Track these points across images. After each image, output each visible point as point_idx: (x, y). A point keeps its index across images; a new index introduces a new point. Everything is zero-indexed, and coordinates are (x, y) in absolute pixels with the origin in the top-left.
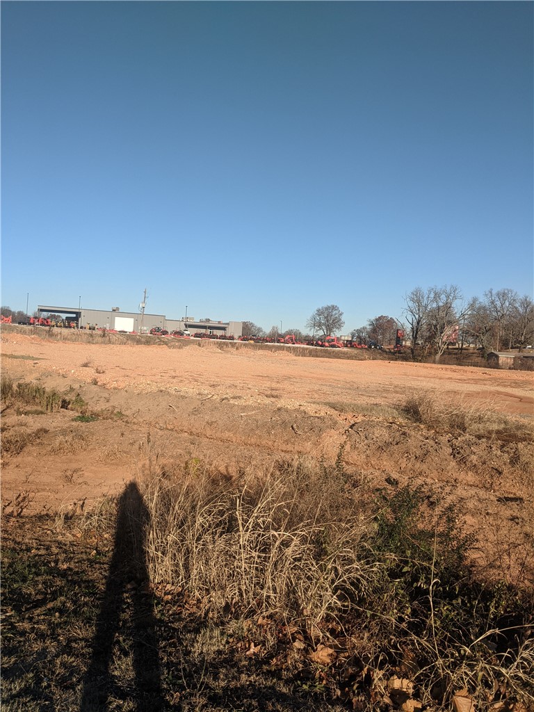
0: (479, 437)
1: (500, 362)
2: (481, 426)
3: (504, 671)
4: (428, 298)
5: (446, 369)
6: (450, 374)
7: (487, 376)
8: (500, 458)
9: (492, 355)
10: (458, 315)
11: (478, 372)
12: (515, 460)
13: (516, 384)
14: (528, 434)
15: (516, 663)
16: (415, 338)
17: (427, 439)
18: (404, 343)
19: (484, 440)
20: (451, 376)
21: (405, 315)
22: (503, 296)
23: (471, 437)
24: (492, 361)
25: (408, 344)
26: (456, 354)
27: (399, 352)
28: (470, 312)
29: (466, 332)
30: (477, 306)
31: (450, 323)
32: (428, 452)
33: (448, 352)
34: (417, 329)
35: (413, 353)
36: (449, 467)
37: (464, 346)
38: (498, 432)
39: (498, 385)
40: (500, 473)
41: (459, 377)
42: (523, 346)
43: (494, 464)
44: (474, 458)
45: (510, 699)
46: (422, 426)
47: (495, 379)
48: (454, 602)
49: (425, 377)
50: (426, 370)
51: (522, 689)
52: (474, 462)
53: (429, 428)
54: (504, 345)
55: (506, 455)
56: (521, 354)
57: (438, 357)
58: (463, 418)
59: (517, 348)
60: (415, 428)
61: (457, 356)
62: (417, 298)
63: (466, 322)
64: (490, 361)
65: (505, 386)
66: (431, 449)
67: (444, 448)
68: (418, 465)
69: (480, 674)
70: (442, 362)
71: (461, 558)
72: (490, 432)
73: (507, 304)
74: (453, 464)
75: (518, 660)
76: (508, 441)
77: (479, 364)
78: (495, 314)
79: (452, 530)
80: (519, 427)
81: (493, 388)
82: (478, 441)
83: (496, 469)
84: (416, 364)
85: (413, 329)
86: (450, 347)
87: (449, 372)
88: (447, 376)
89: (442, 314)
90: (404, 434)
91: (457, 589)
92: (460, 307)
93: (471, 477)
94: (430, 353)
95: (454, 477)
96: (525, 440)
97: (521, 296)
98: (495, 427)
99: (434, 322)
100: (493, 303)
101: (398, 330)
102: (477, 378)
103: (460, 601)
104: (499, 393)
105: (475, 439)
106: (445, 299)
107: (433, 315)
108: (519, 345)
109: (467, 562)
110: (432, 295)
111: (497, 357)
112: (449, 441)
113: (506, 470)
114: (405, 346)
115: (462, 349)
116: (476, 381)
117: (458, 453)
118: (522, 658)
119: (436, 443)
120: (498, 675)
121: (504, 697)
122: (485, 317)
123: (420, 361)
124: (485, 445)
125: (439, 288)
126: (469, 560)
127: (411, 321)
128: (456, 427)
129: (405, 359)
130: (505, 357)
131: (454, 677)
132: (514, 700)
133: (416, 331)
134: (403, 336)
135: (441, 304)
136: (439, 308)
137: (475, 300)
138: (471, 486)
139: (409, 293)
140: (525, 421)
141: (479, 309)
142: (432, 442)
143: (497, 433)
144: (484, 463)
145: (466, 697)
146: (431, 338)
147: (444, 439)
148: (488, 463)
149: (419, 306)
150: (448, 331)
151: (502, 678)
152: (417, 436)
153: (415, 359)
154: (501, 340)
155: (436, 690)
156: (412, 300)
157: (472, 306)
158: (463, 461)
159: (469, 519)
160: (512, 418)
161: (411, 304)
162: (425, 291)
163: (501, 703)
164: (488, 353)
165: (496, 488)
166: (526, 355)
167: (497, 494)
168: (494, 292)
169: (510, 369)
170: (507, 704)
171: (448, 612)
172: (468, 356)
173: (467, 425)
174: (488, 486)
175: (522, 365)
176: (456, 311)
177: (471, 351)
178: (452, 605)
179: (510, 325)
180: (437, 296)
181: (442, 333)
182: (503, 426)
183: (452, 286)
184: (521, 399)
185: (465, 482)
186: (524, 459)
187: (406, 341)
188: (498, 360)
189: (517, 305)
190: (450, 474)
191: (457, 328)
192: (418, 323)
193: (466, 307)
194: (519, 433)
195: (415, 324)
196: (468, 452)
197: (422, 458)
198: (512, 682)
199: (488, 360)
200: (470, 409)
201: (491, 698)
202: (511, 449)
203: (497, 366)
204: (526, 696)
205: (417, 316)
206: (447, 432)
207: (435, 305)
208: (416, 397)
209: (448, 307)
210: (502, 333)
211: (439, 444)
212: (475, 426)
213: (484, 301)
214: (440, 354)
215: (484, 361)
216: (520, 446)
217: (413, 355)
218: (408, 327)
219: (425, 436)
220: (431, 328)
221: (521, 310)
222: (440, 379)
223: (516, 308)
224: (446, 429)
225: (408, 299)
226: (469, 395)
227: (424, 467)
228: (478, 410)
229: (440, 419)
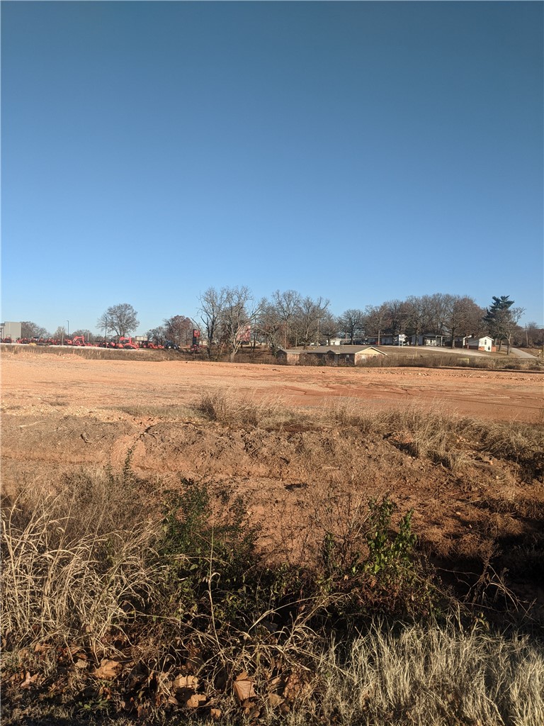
0: (269, 430)
1: (288, 359)
2: (270, 419)
3: (279, 648)
4: (221, 298)
5: (241, 367)
6: (244, 372)
7: (277, 373)
8: (287, 448)
9: (281, 352)
10: (249, 315)
11: (269, 368)
12: (300, 449)
13: (302, 379)
14: (311, 424)
15: (290, 639)
16: (211, 338)
17: (222, 435)
18: (200, 343)
19: (273, 432)
20: (245, 374)
21: (200, 315)
22: (289, 296)
23: (262, 430)
24: (281, 359)
25: (205, 343)
26: (248, 353)
27: (196, 352)
28: (260, 313)
29: (257, 332)
30: (266, 306)
31: (242, 322)
32: (223, 448)
33: (239, 351)
34: (212, 329)
35: (209, 352)
36: (243, 461)
37: (256, 345)
38: (286, 424)
39: (286, 380)
40: (288, 462)
41: (251, 374)
42: (306, 344)
43: (282, 454)
44: (264, 450)
45: (286, 673)
46: (217, 424)
47: (284, 375)
48: (239, 591)
49: (221, 376)
50: (221, 369)
51: (295, 662)
52: (265, 454)
53: (224, 425)
54: (291, 343)
55: (293, 445)
56: (305, 351)
57: (232, 356)
58: (254, 413)
59: (302, 345)
60: (210, 426)
61: (250, 355)
62: (211, 298)
63: (257, 321)
64: (278, 357)
65: (292, 381)
66: (225, 445)
67: (237, 443)
68: (214, 462)
69: (259, 655)
70: (237, 360)
71: (252, 547)
72: (278, 425)
73: (292, 304)
74: (246, 457)
75: (292, 635)
76: (294, 432)
77: (270, 361)
78: (282, 314)
79: (241, 522)
80: (304, 418)
81: (282, 384)
82: (267, 434)
83: (284, 459)
84: (212, 363)
85: (208, 329)
86: (243, 346)
87: (243, 370)
88: (242, 374)
89: (235, 314)
90: (200, 433)
91: (244, 577)
92: (251, 308)
93: (262, 469)
94: (225, 352)
95: (247, 470)
96: (308, 429)
97: (304, 297)
98: (283, 419)
99: (228, 322)
100: (280, 303)
101: (194, 330)
102: (268, 374)
103: (244, 589)
104: (286, 387)
105: (265, 433)
106: (237, 299)
107: (227, 315)
108: (304, 342)
109: (258, 551)
110: (225, 296)
111: (285, 354)
112: (242, 436)
113: (292, 458)
114: (202, 346)
115: (254, 347)
116: (267, 378)
117: (250, 447)
118: (296, 632)
119: (230, 439)
120: (275, 652)
121: (281, 671)
122: (274, 317)
123: (216, 361)
124: (274, 437)
125: (231, 288)
126: (260, 549)
127: (206, 322)
128: (248, 422)
129: (202, 358)
130: (292, 354)
131: (236, 663)
132: (289, 672)
133: (211, 331)
134: (199, 336)
135: (233, 304)
136: (232, 308)
137: (264, 301)
138: (263, 477)
139: (203, 293)
140: (309, 412)
141: (268, 309)
142: (226, 439)
143: (284, 425)
144: (274, 454)
145: (246, 680)
146: (225, 338)
147: (237, 434)
148: (277, 454)
149: (213, 306)
150: (241, 330)
151: (279, 655)
152: (213, 434)
153: (211, 359)
154: (288, 338)
155: (220, 679)
156: (206, 300)
157: (262, 306)
158: (255, 454)
159: (260, 510)
160: (301, 411)
161: (205, 304)
162: (219, 292)
163: (278, 678)
164: (277, 350)
165: (285, 477)
166: (310, 352)
167: (285, 482)
168: (281, 294)
169: (296, 365)
170: (283, 678)
171: (234, 602)
172: (260, 354)
173: (258, 420)
174: (278, 475)
175: (306, 361)
176: (248, 311)
177: (263, 349)
178: (238, 594)
179: (295, 325)
180: (230, 296)
181: (235, 332)
182: (290, 418)
183: (243, 287)
184: (306, 392)
185: (257, 474)
186: (307, 447)
187: (202, 341)
188: (286, 357)
189: (301, 306)
190: (243, 468)
191: (249, 327)
192: (213, 323)
193: (257, 307)
194: (304, 424)
195: (210, 324)
196: (259, 445)
197: (217, 455)
198: (287, 657)
199: (277, 358)
200: (260, 404)
201: (269, 676)
202: (297, 439)
203: (285, 363)
204: (299, 667)
205: (212, 316)
206: (240, 428)
207: (228, 306)
208: (211, 395)
209: (240, 307)
210: (289, 331)
211: (233, 439)
212: (265, 420)
213: (272, 302)
214: (234, 353)
215: (274, 358)
216: (305, 435)
217: (210, 355)
218: (204, 328)
219: (219, 433)
220: (225, 328)
221: (304, 310)
222: (235, 377)
223: (300, 308)
224: (240, 425)
225: (202, 299)
226: (261, 391)
227: (219, 463)
228: (267, 404)
229: (234, 416)
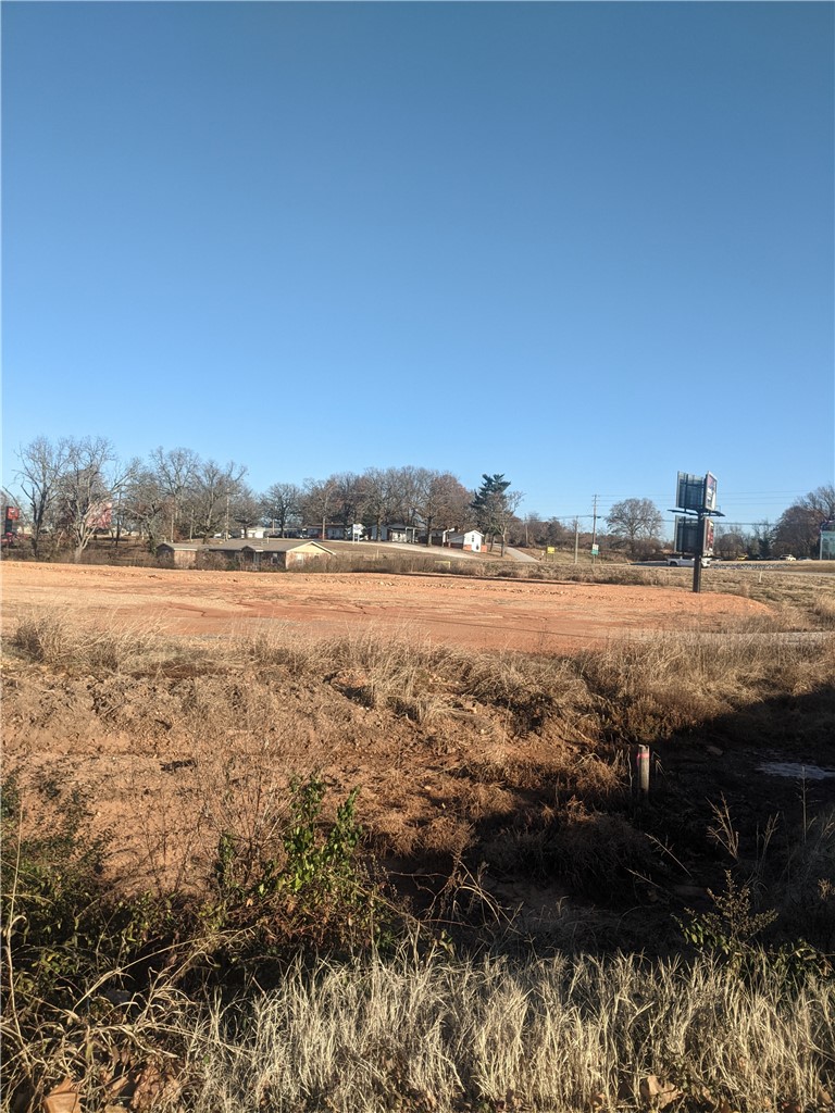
0: (137, 676)
1: (176, 558)
2: (140, 658)
3: (127, 1029)
4: (60, 455)
5: (92, 572)
6: (97, 580)
7: (156, 581)
8: (167, 703)
9: (164, 548)
10: (109, 486)
11: (143, 573)
12: (190, 703)
13: (199, 591)
14: (210, 663)
15: (145, 1012)
16: (39, 521)
17: (52, 687)
18: (19, 530)
19: (145, 679)
20: (98, 583)
21: (19, 482)
22: (178, 458)
23: (125, 677)
24: (164, 558)
25: (28, 531)
26: (106, 548)
27: (11, 545)
28: (128, 482)
29: (123, 513)
30: (140, 472)
31: (97, 497)
32: (53, 709)
33: (94, 545)
34: (42, 506)
35: (35, 546)
36: (90, 729)
37: (122, 535)
38: (167, 665)
39: (171, 594)
40: (168, 727)
41: (111, 584)
42: (208, 534)
43: (160, 715)
44: (128, 710)
45: (137, 1067)
46: (44, 668)
47: (168, 585)
48: (66, 945)
49: (55, 586)
50: (56, 574)
51: (154, 1047)
52: (129, 715)
53: (56, 670)
54: (182, 532)
55: (177, 698)
56: (206, 546)
57: (78, 553)
58: (112, 647)
59: (201, 536)
60: (32, 671)
61: (110, 551)
62: (40, 454)
63: (123, 496)
64: (160, 556)
65: (181, 594)
66: (57, 704)
67: (80, 699)
68: (35, 733)
69: (90, 1046)
70: (85, 560)
71: (99, 869)
72: (154, 667)
73: (185, 471)
74: (95, 723)
75: (149, 1004)
76: (180, 677)
77: (144, 563)
78: (166, 485)
79: (76, 830)
80: (202, 653)
81: (164, 599)
82: (135, 682)
83: (162, 722)
84: (41, 564)
85: (34, 506)
86: (99, 536)
87: (96, 577)
88: (93, 584)
89: (84, 483)
90: (12, 684)
91: (77, 921)
92: (112, 474)
93: (123, 740)
94: (65, 548)
95: (97, 744)
96: (204, 672)
97: (204, 459)
98: (162, 658)
99: (71, 496)
100: (163, 468)
101: (8, 508)
102: (141, 584)
103: (75, 940)
104: (171, 605)
105: (131, 680)
106: (89, 459)
107: (69, 483)
108: (204, 532)
109: (110, 875)
110: (66, 452)
111: (171, 550)
112: (89, 687)
113: (176, 723)
114: (22, 536)
115: (118, 539)
116: (138, 589)
117: (104, 705)
118: (156, 1001)
119: (67, 693)
120: (119, 1037)
121: (128, 1065)
122: (153, 490)
123: (48, 560)
124: (145, 687)
125: (78, 438)
126: (114, 871)
127: (31, 494)
128: (101, 663)
129: (22, 557)
130: (184, 551)
131: (49, 1066)
132: (144, 1065)
133: (40, 510)
134: (17, 518)
135: (81, 467)
136: (78, 473)
137: (136, 463)
138: (124, 753)
139: (26, 446)
140: (205, 645)
141: (144, 476)
142: (60, 693)
143: (163, 667)
144: (144, 715)
145: (70, 1091)
146: (66, 522)
147: (81, 685)
148: (151, 714)
149: (44, 468)
150: (94, 510)
151: (126, 1040)
152: (35, 685)
153: (39, 557)
154: (176, 525)
155: (21, 1097)
156: (32, 457)
157: (131, 472)
158: (111, 716)
159: (116, 807)
160: (190, 642)
161: (29, 463)
162: (54, 443)
163: (124, 1079)
164: (158, 545)
165: (162, 751)
166: (213, 547)
167: (163, 759)
168: (165, 452)
169: (190, 568)
170: (132, 1077)
171: (55, 964)
172: (127, 550)
173: (118, 659)
174: (150, 749)
175: (207, 562)
176: (107, 478)
177: (133, 542)
178: (63, 950)
179: (189, 503)
180: (74, 454)
181: (84, 513)
182: (174, 655)
183: (99, 439)
184: (204, 613)
185: (114, 749)
186: (201, 701)
187: (23, 526)
188: (173, 556)
189: (199, 474)
190: (90, 740)
191: (110, 505)
192: (43, 497)
193: (123, 472)
194: (197, 664)
195: (38, 498)
196: (119, 701)
197: (41, 722)
198: (139, 1042)
199: (157, 556)
200: (123, 634)
201: (109, 1077)
202: (185, 688)
203: (171, 565)
204: (159, 1054)
205: (41, 485)
206: (86, 674)
207: (71, 468)
208: (36, 620)
209: (93, 472)
210: (178, 514)
211: (73, 694)
212: (131, 660)
213: (150, 465)
214: (81, 548)
215: (152, 558)
216: (198, 681)
217: (35, 551)
218: (26, 506)
219: (48, 684)
220: (66, 506)
221: (205, 481)
222: (81, 588)
223: (198, 478)
224: (85, 668)
225: (25, 456)
226: (124, 612)
227: (46, 735)
228: (135, 634)
229: (74, 653)
